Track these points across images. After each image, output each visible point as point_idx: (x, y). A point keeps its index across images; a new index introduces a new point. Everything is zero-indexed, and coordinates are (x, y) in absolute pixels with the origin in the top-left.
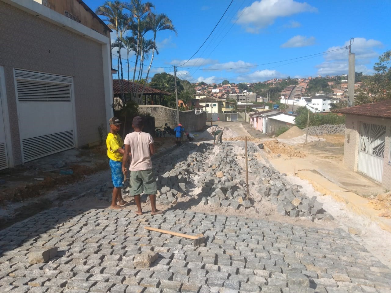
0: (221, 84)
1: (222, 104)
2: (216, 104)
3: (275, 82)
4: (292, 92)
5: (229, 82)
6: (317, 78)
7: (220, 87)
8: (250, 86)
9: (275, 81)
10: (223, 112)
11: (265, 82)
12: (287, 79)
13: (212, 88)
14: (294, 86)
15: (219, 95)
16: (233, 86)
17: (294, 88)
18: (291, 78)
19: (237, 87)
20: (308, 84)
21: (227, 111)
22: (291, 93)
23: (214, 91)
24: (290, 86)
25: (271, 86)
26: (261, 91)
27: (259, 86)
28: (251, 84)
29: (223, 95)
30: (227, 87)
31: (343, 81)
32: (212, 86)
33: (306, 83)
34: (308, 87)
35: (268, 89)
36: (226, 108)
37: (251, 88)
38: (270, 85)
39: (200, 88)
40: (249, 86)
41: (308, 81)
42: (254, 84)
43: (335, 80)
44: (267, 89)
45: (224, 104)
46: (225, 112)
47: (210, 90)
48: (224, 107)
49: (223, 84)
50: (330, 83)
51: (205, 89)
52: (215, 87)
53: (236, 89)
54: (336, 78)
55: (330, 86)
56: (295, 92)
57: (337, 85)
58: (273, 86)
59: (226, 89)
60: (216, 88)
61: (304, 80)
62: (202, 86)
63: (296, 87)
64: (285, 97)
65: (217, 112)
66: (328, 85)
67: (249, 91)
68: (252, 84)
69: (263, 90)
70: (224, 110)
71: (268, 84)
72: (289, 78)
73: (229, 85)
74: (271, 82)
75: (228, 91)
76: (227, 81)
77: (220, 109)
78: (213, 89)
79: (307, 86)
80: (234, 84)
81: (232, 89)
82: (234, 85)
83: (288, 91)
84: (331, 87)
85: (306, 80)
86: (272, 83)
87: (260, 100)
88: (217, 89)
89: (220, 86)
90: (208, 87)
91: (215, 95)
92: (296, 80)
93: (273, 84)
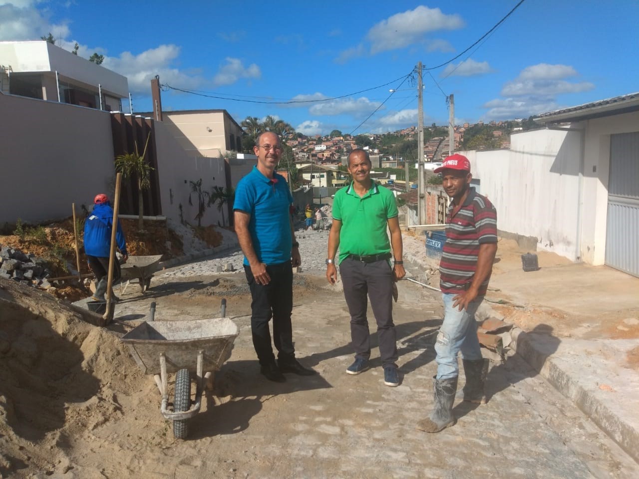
0: (328, 136)
1: (332, 175)
2: (324, 175)
3: (413, 133)
4: (438, 148)
5: (340, 133)
6: (476, 125)
7: (326, 141)
8: (374, 139)
9: (413, 131)
10: (334, 185)
11: (397, 132)
12: (430, 128)
13: (315, 142)
14: (442, 138)
15: (326, 154)
16: (348, 140)
17: (441, 141)
18: (436, 125)
19: (354, 141)
20: (463, 134)
21: (338, 183)
22: (437, 150)
23: (318, 148)
24: (436, 138)
25: (406, 139)
26: (392, 147)
27: (389, 138)
28: (375, 136)
29: (332, 155)
30: (339, 141)
31: (515, 129)
32: (315, 140)
33: (460, 133)
34: (462, 140)
35: (402, 144)
36: (337, 179)
37: (375, 143)
38: (405, 137)
39: (296, 143)
40: (372, 138)
41: (463, 130)
42: (380, 135)
43: (504, 128)
44: (400, 144)
45: (335, 174)
46: (336, 185)
47: (311, 147)
48: (335, 179)
49: (332, 137)
50: (497, 133)
51: (303, 144)
52: (319, 141)
53: (352, 145)
54: (506, 124)
55: (496, 137)
56: (443, 148)
57: (506, 135)
58: (410, 139)
59: (337, 144)
60: (321, 144)
61: (457, 129)
62: (299, 139)
63: (444, 139)
64: (427, 156)
65: (325, 185)
66: (493, 136)
67: (373, 147)
68: (377, 136)
69: (394, 145)
70: (334, 182)
71: (401, 135)
72: (434, 126)
73: (342, 138)
74: (406, 132)
75: (340, 148)
76: (338, 131)
77: (329, 182)
78: (316, 144)
79: (462, 138)
80: (349, 135)
81: (347, 145)
82: (348, 138)
83: (433, 146)
84: (497, 139)
85: (461, 127)
86: (408, 134)
87: (386, 165)
88: (322, 146)
89: (328, 140)
90: (308, 141)
91: (320, 155)
92: (446, 128)
93: (410, 136)
